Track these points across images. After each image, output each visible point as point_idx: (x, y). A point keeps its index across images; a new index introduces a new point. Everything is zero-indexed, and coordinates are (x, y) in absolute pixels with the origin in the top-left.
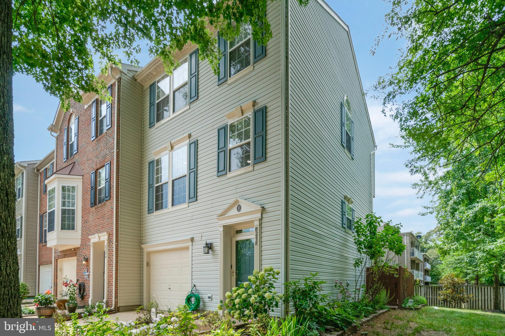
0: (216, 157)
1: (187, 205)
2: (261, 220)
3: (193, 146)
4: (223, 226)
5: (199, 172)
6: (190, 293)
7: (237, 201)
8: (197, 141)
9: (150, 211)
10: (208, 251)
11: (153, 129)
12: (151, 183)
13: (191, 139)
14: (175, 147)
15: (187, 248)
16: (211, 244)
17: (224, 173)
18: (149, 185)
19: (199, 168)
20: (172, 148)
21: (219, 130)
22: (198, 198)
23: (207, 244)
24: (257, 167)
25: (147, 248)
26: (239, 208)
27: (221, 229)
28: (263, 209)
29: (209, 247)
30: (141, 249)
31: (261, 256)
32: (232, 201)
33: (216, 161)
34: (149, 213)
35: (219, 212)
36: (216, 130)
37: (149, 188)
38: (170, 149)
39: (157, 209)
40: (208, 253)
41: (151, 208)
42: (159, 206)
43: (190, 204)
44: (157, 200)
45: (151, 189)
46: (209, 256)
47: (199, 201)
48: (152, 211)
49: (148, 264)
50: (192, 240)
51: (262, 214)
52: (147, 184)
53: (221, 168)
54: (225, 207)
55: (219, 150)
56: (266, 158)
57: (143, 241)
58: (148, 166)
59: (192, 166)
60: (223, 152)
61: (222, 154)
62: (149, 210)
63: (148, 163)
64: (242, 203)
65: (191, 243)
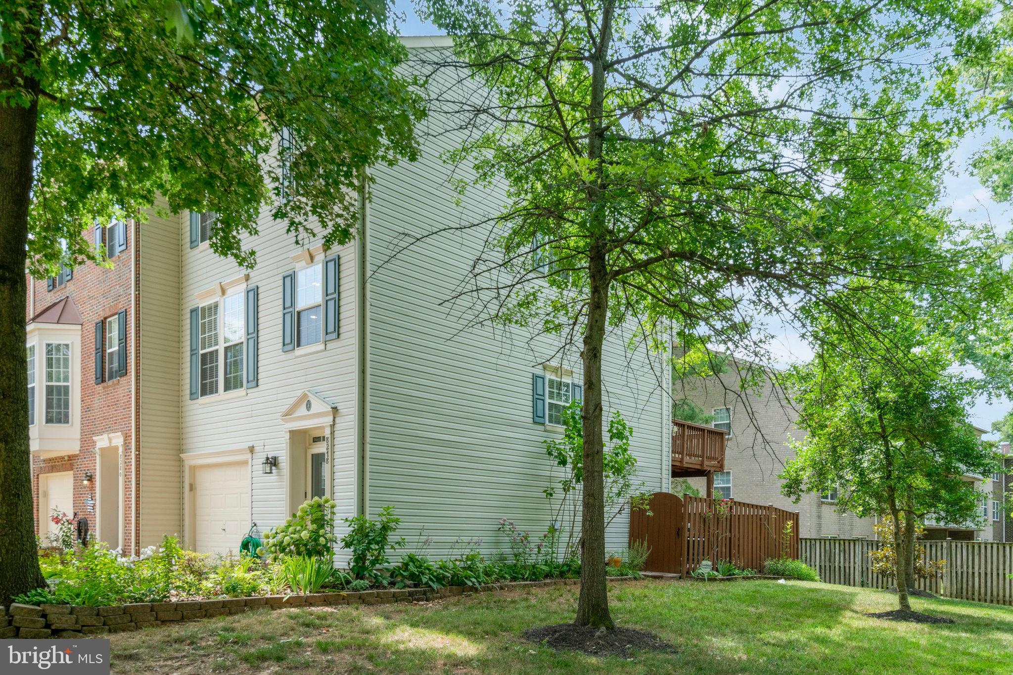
0: (281, 319)
1: (244, 393)
2: (333, 426)
3: (251, 294)
4: (290, 431)
5: (260, 339)
6: (247, 536)
7: (305, 396)
8: (258, 288)
9: (193, 396)
10: (271, 469)
11: (196, 251)
12: (194, 347)
13: (249, 282)
14: (229, 292)
15: (244, 463)
16: (275, 459)
17: (290, 347)
18: (192, 350)
19: (260, 334)
20: (223, 292)
21: (284, 278)
22: (260, 382)
23: (268, 459)
24: (330, 345)
25: (191, 459)
26: (309, 406)
27: (287, 436)
28: (335, 409)
29: (273, 462)
30: (181, 461)
31: (333, 480)
32: (299, 393)
33: (281, 326)
34: (191, 399)
35: (285, 408)
36: (281, 277)
37: (192, 355)
38: (220, 293)
39: (204, 393)
40: (271, 473)
41: (194, 391)
42: (207, 389)
43: (249, 391)
44: (204, 377)
45: (194, 357)
46: (273, 477)
47: (261, 387)
48: (195, 396)
49: (192, 488)
50: (252, 449)
51: (334, 418)
52: (189, 348)
53: (288, 340)
54: (292, 401)
55: (284, 309)
56: (339, 335)
57: (184, 447)
58: (188, 316)
59: (251, 330)
60: (289, 315)
61: (288, 317)
62: (191, 394)
63: (188, 311)
64: (312, 398)
65: (250, 455)
